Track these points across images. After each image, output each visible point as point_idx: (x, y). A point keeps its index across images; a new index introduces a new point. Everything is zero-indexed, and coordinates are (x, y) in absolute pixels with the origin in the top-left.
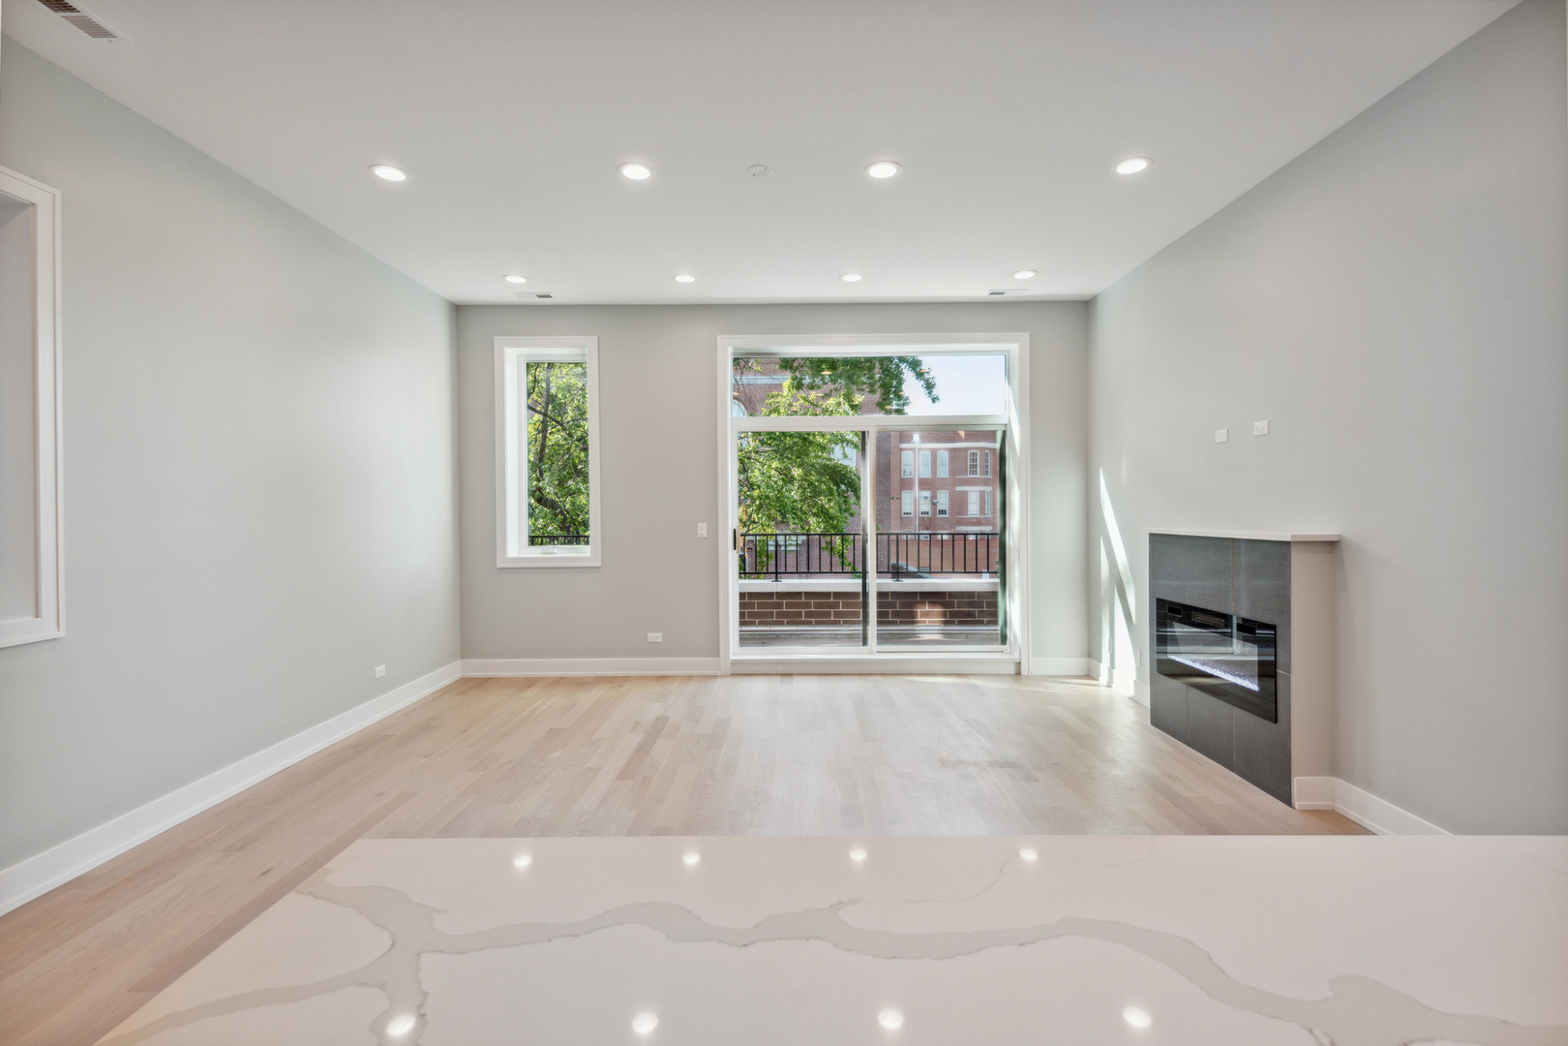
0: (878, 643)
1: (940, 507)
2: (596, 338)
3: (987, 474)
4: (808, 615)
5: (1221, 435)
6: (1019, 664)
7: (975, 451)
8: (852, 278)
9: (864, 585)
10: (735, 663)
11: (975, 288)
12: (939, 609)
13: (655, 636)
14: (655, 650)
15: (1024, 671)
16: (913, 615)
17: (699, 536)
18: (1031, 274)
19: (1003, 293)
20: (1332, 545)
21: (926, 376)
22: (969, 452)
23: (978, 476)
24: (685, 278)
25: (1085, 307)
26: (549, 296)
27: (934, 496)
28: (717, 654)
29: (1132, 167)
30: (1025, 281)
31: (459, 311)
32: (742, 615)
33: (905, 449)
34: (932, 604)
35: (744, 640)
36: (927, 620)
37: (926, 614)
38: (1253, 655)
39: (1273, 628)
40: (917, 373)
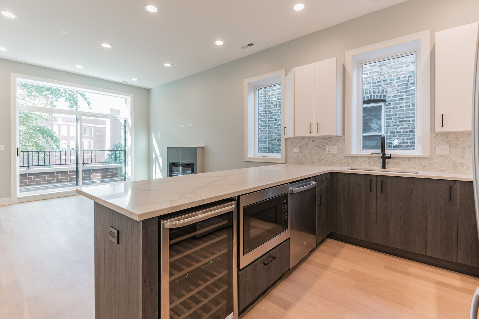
0: (82, 185)
1: (71, 147)
3: (92, 135)
5: (182, 126)
7: (86, 127)
8: (79, 67)
10: (19, 198)
12: (100, 174)
16: (90, 177)
18: (137, 80)
19: (126, 82)
20: (203, 148)
21: (87, 100)
22: (84, 127)
23: (88, 136)
25: (148, 91)
27: (68, 143)
28: (10, 196)
29: (168, 65)
30: (134, 81)
32: (21, 183)
33: (55, 124)
34: (97, 173)
35: (21, 191)
36: (95, 178)
37: (95, 176)
38: (189, 171)
39: (193, 164)
40: (84, 98)
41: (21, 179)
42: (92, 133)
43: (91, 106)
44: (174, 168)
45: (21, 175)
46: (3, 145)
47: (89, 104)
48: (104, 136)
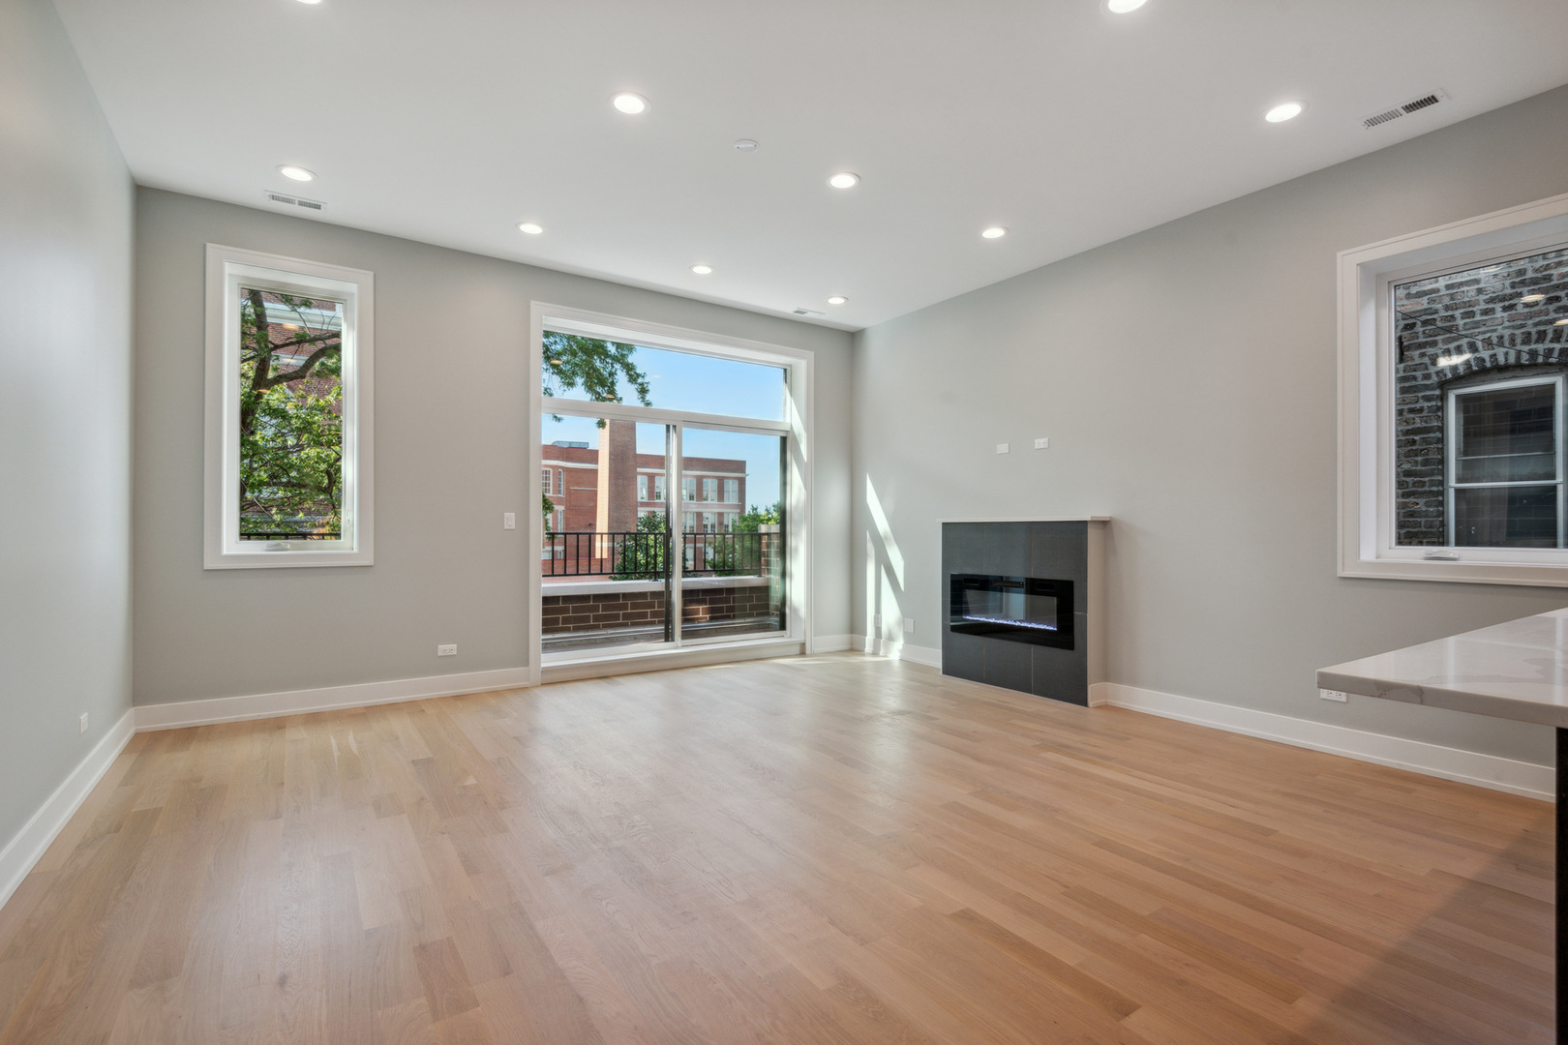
0: (682, 639)
2: (371, 274)
3: (560, 493)
4: (596, 618)
5: (1003, 448)
6: (803, 645)
7: (548, 469)
8: (702, 270)
9: (668, 585)
10: (546, 671)
11: (782, 303)
13: (447, 648)
14: (449, 665)
15: (808, 651)
17: (506, 527)
18: (842, 302)
19: (803, 313)
20: (1104, 524)
24: (531, 229)
25: (852, 338)
26: (318, 207)
28: (527, 663)
29: (994, 233)
30: (831, 306)
31: (145, 196)
32: (545, 622)
35: (547, 647)
39: (1070, 583)
40: (631, 376)
41: (545, 611)
42: (560, 485)
43: (648, 397)
44: (971, 595)
45: (546, 600)
46: (513, 514)
47: (643, 391)
48: (593, 496)
